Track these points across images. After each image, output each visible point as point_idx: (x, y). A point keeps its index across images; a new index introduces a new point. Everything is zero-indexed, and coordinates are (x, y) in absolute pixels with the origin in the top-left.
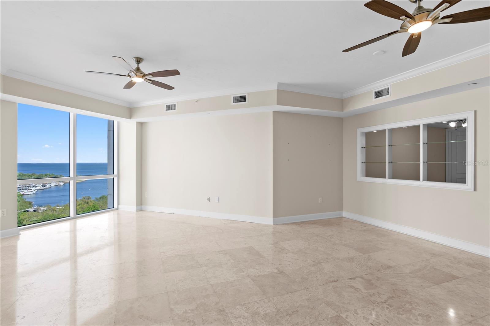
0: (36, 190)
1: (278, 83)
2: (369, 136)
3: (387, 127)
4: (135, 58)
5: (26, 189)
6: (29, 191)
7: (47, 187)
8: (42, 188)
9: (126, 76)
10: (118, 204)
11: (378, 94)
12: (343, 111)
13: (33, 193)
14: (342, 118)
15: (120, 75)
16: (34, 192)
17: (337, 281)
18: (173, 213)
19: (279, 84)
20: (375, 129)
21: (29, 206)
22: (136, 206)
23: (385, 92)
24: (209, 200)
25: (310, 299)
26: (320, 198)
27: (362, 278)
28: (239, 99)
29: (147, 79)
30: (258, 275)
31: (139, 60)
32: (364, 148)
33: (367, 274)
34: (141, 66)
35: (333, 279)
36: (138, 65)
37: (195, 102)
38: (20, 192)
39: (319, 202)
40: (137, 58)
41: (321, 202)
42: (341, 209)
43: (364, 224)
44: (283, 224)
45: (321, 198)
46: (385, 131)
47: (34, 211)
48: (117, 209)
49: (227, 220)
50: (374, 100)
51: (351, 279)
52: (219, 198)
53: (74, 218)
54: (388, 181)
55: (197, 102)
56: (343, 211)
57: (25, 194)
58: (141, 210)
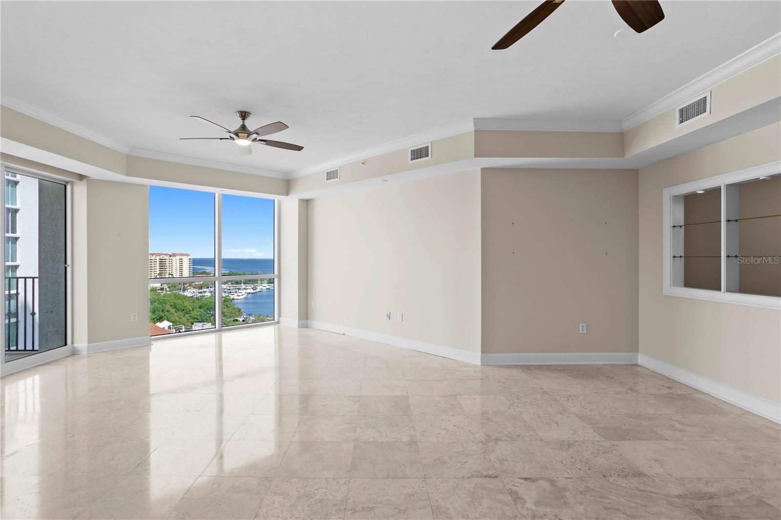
0: (246, 294)
1: (474, 119)
2: (690, 200)
3: (722, 180)
4: (238, 112)
5: (236, 292)
6: (239, 294)
7: (258, 290)
8: (252, 291)
9: (228, 139)
10: (279, 316)
11: (685, 114)
12: (623, 156)
13: (242, 297)
14: (638, 170)
15: (221, 139)
16: (244, 296)
17: (497, 477)
18: (344, 334)
19: (477, 121)
20: (699, 186)
21: (238, 313)
22: (299, 320)
23: (700, 107)
24: (389, 317)
25: (414, 496)
26: (583, 324)
27: (552, 482)
28: (419, 154)
29: (258, 139)
30: (372, 440)
31: (244, 115)
32: (681, 227)
33: (571, 478)
34: (247, 123)
35: (490, 472)
36: (243, 122)
37: (361, 164)
38: (230, 296)
39: (581, 331)
40: (241, 112)
41: (585, 332)
42: (634, 347)
43: (671, 383)
44: (500, 366)
45: (585, 325)
46: (718, 190)
47: (243, 321)
48: (278, 323)
49: (413, 350)
50: (678, 126)
51: (526, 479)
52: (402, 314)
53: (220, 331)
54: (723, 297)
55: (363, 163)
56: (639, 353)
57: (235, 298)
58: (306, 326)
